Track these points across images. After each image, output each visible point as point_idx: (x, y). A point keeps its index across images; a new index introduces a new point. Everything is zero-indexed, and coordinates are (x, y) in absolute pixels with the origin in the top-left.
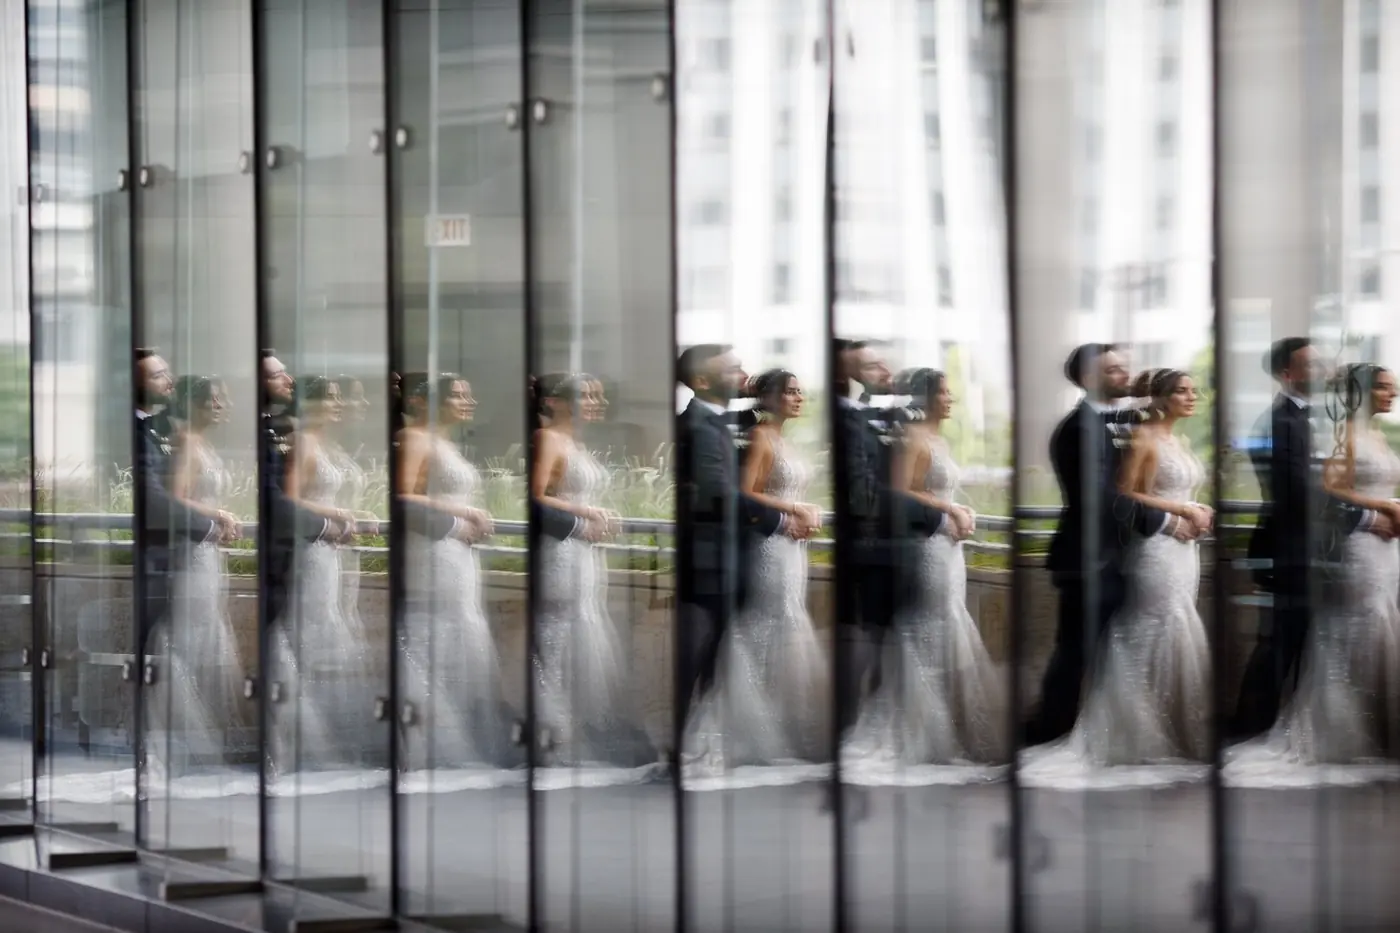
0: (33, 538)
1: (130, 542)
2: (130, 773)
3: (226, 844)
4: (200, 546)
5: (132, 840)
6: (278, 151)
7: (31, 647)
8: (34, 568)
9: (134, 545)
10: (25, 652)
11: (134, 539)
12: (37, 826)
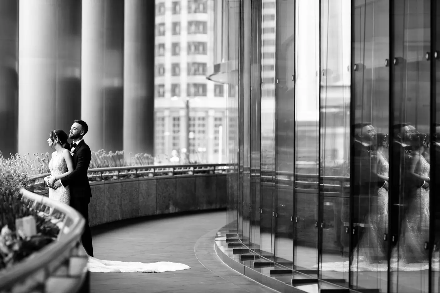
0: (319, 184)
1: (349, 186)
2: (348, 263)
3: (379, 288)
4: (380, 189)
5: (348, 286)
6: (397, 59)
7: (318, 221)
8: (319, 193)
9: (350, 187)
10: (316, 222)
11: (350, 185)
12: (319, 279)
